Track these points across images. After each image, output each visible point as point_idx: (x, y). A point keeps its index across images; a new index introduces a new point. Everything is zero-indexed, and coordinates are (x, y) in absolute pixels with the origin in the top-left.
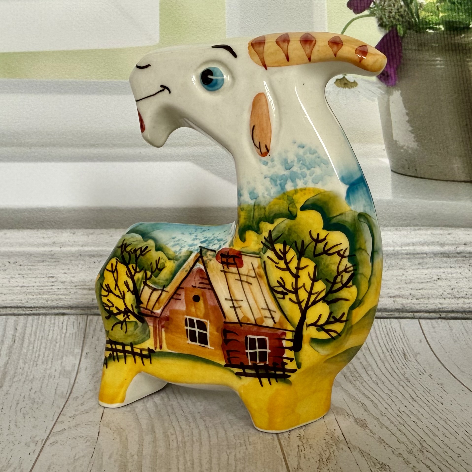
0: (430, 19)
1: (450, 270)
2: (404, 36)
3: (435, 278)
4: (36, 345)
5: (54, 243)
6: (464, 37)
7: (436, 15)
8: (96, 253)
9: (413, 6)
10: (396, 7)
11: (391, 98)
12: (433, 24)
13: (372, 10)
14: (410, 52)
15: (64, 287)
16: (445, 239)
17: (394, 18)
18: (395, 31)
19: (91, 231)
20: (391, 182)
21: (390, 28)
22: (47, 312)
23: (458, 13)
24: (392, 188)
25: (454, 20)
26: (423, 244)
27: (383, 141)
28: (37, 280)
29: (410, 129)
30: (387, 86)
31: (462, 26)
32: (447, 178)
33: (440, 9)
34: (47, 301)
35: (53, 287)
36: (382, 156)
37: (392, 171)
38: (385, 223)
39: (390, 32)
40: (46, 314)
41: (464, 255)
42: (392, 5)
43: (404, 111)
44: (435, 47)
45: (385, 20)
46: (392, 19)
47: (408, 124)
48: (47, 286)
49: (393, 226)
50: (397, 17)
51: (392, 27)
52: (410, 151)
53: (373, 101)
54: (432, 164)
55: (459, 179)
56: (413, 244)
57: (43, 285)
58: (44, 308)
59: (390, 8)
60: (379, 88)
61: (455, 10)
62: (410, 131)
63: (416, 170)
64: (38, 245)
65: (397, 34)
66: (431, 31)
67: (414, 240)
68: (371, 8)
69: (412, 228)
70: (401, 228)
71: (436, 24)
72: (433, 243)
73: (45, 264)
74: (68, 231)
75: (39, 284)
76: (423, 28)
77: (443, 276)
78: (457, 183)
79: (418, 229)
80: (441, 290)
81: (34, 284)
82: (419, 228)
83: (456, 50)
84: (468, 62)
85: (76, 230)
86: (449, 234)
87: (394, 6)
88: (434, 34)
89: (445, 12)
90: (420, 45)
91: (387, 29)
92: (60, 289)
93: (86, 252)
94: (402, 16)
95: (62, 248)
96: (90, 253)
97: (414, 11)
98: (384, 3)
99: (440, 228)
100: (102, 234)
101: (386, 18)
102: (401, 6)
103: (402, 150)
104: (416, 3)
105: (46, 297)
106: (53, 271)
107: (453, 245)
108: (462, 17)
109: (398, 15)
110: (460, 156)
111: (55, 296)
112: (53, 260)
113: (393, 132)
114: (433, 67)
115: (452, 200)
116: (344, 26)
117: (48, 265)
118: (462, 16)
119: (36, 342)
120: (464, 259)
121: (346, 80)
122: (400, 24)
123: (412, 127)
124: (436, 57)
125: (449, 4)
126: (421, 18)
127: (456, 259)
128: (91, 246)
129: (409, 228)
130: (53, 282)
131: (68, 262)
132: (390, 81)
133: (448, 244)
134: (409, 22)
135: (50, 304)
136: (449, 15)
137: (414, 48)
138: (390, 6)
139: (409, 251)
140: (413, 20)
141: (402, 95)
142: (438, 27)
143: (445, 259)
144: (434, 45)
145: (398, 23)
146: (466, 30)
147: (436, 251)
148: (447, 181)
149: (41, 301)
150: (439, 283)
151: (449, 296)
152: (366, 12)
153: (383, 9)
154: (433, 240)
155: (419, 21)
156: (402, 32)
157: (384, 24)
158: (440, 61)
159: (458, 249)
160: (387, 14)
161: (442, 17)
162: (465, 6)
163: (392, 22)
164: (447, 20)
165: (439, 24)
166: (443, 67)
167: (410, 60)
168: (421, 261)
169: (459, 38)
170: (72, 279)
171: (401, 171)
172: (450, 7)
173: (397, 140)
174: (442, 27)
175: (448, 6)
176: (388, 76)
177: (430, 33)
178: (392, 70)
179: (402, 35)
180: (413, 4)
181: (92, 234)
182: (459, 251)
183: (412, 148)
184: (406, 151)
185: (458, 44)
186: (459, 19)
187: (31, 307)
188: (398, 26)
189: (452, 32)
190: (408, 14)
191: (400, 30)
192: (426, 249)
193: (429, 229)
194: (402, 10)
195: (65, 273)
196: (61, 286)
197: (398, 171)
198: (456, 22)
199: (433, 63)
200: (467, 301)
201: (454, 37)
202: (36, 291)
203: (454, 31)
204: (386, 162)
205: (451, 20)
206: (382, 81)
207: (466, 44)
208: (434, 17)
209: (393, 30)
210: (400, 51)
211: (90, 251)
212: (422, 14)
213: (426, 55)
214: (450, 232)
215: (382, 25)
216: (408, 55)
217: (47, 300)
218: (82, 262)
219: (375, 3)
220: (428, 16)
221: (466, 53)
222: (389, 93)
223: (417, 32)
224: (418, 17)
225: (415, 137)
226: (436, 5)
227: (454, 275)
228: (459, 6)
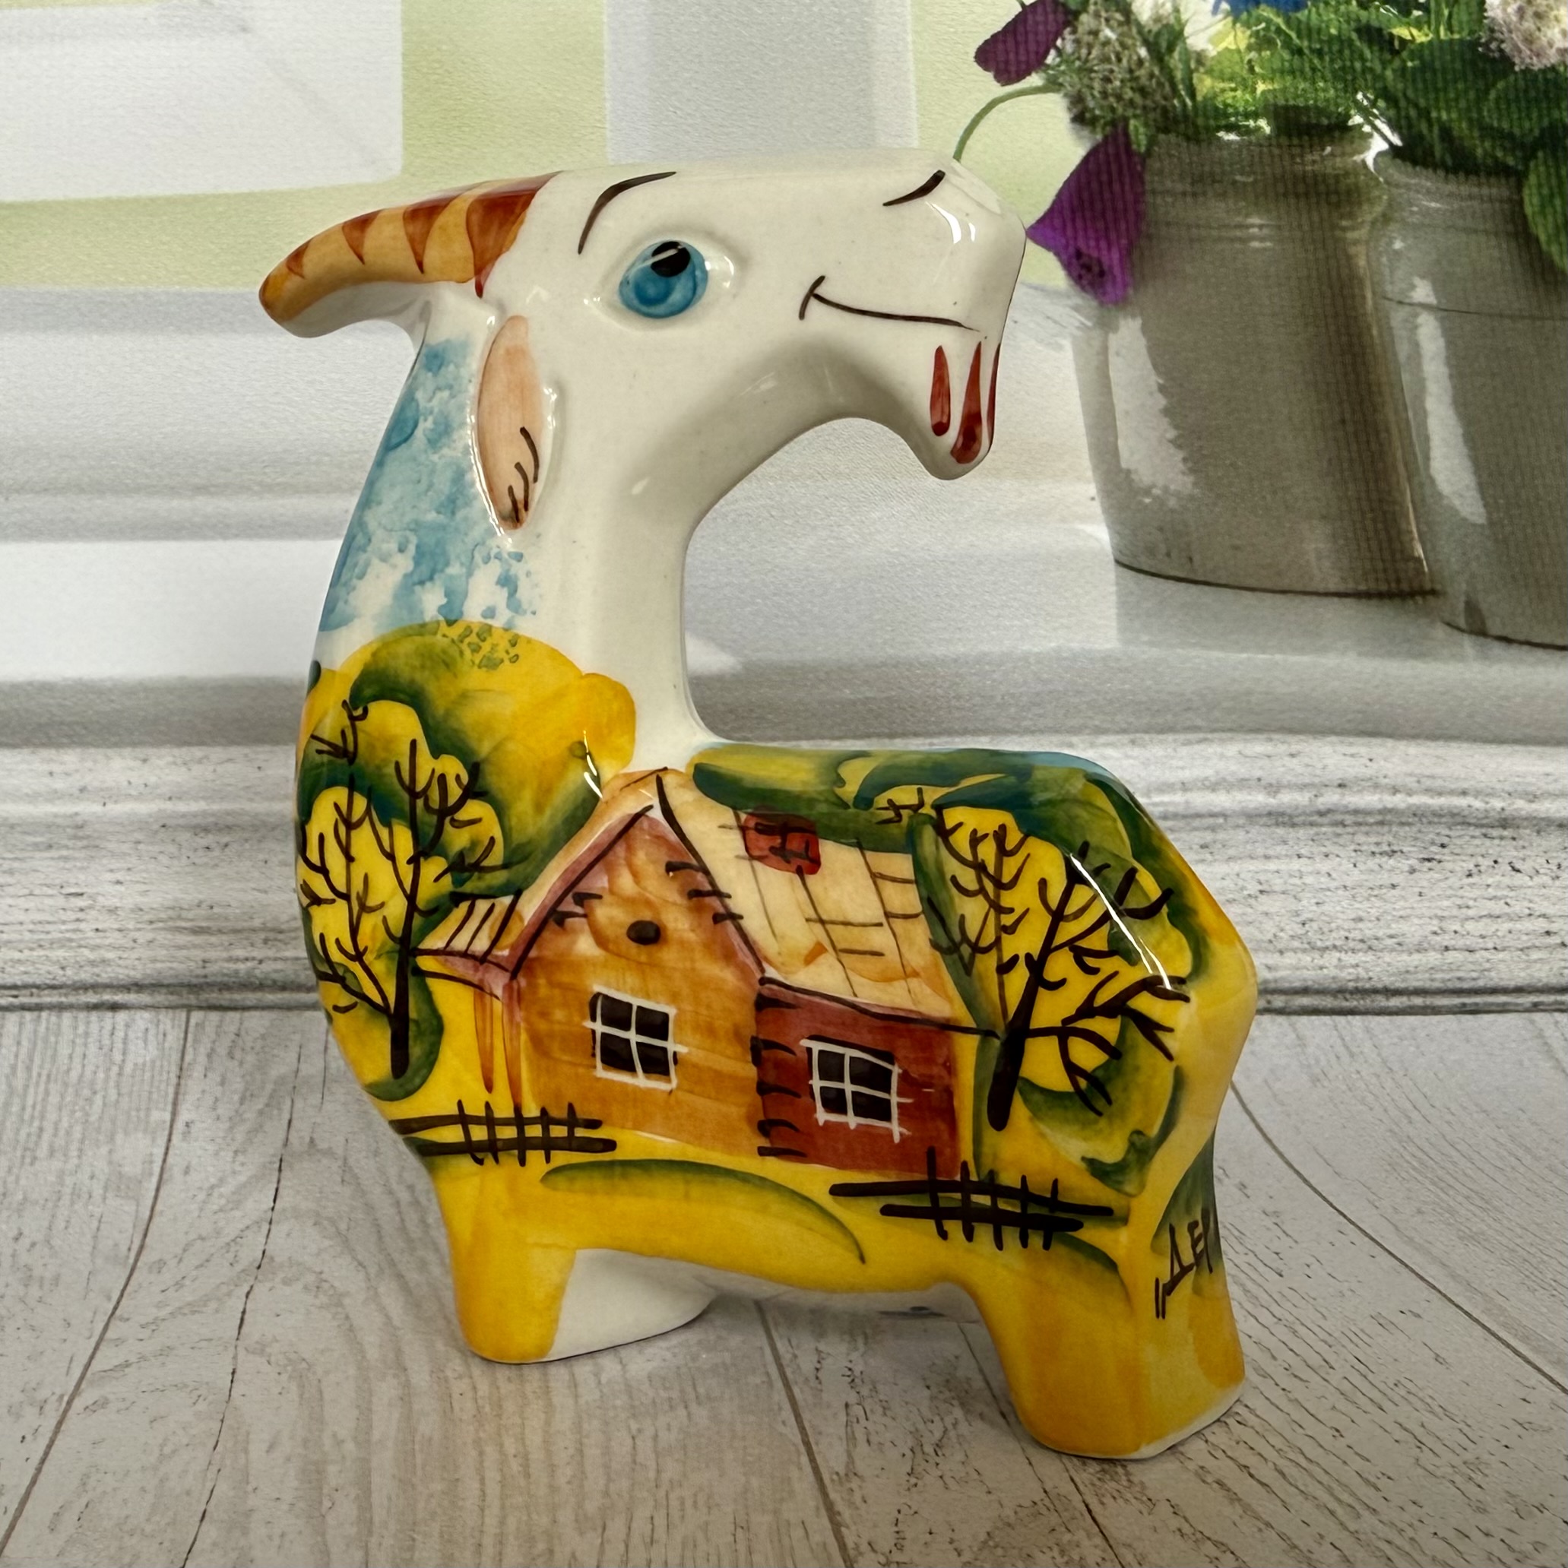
0: (1229, 101)
1: (1296, 865)
2: (1149, 152)
3: (1253, 888)
4: (30, 1102)
5: (82, 790)
6: (1332, 154)
7: (1245, 88)
8: (211, 819)
9: (1175, 60)
10: (1125, 61)
11: (1114, 340)
12: (1236, 114)
13: (1051, 72)
14: (1169, 200)
15: (116, 926)
16: (1282, 769)
17: (1119, 97)
18: (1121, 139)
19: (198, 752)
20: (1114, 598)
21: (1108, 129)
22: (63, 999)
23: (1314, 83)
24: (1119, 615)
25: (1301, 103)
26: (1214, 787)
27: (1089, 474)
28: (31, 903)
29: (1171, 434)
30: (1102, 304)
31: (1325, 122)
32: (1285, 583)
33: (1257, 69)
34: (63, 968)
35: (82, 926)
36: (1086, 518)
37: (1118, 562)
38: (1097, 723)
39: (1106, 138)
40: (61, 1008)
41: (1339, 817)
42: (1113, 58)
43: (1154, 380)
44: (1245, 184)
45: (1091, 104)
46: (1112, 99)
47: (1165, 422)
48: (64, 922)
49: (1124, 731)
50: (1129, 94)
51: (1113, 123)
52: (1172, 503)
53: (1060, 347)
54: (1238, 542)
55: (1321, 588)
56: (1185, 787)
57: (50, 919)
58: (53, 987)
59: (1108, 66)
60: (1076, 309)
61: (1302, 72)
62: (1171, 441)
63: (1191, 559)
64: (33, 798)
65: (1128, 144)
66: (1232, 137)
67: (1186, 775)
68: (1048, 67)
69: (1182, 737)
70: (1147, 737)
71: (1247, 116)
72: (1243, 784)
73: (54, 853)
74: (127, 751)
75: (39, 917)
76: (1207, 129)
77: (1278, 883)
78: (1315, 598)
79: (1200, 741)
80: (1270, 928)
81: (22, 917)
82: (1201, 735)
83: (1307, 195)
84: (1344, 229)
85: (150, 751)
86: (1292, 755)
87: (1119, 60)
88: (1241, 144)
89: (1272, 80)
90: (1198, 180)
91: (1099, 129)
92: (104, 931)
93: (184, 816)
94: (1142, 91)
95: (110, 806)
96: (195, 821)
97: (1179, 75)
98: (1089, 53)
99: (1265, 736)
100: (230, 760)
101: (1093, 96)
102: (1140, 62)
103: (1147, 500)
104: (1186, 52)
105: (60, 954)
106: (82, 877)
107: (1303, 787)
108: (1325, 92)
109: (1132, 88)
110: (1324, 517)
111: (86, 952)
112: (80, 844)
113: (1120, 443)
114: (1238, 246)
115: (1301, 650)
116: (967, 121)
117: (66, 859)
118: (1325, 90)
119: (31, 1090)
120: (1339, 830)
122: (1135, 116)
123: (1176, 427)
124: (1247, 216)
125: (1286, 56)
126: (1199, 98)
127: (1312, 831)
128: (196, 799)
129: (1170, 737)
130: (82, 910)
131: (125, 848)
132: (1109, 288)
133: (1290, 786)
134: (1165, 111)
135: (71, 975)
136: (1284, 90)
137: (1179, 187)
138: (1105, 59)
139: (1171, 809)
140: (1176, 102)
141: (1145, 330)
142: (1251, 123)
143: (1281, 831)
144: (1238, 178)
145: (1130, 112)
146: (1337, 134)
147: (1252, 806)
148: (1284, 592)
149: (44, 969)
150: (1266, 903)
151: (1296, 944)
152: (1035, 80)
153: (1086, 70)
154: (1243, 772)
155: (1195, 106)
156: (1143, 140)
157: (1088, 115)
158: (1261, 227)
159: (1320, 800)
160: (1097, 85)
161: (1263, 92)
162: (1332, 61)
163: (1113, 110)
164: (1281, 102)
165: (1256, 116)
166: (1268, 244)
167: (1168, 224)
168: (1208, 837)
169: (1316, 157)
170: (140, 900)
171: (1145, 563)
172: (1287, 64)
173: (1132, 467)
174: (1265, 126)
175: (1283, 60)
176: (1102, 274)
177: (1230, 143)
178: (1115, 255)
179: (1143, 149)
180: (1176, 55)
181: (200, 761)
182: (1322, 808)
183: (1177, 494)
184: (1160, 501)
185: (1315, 176)
186: (1316, 101)
187: (15, 987)
188: (1132, 123)
189: (1295, 141)
190: (1160, 84)
191: (1139, 132)
192: (1222, 800)
193: (1232, 739)
194: (1142, 73)
195: (118, 882)
196: (108, 923)
197: (1136, 565)
198: (1307, 108)
199: (1238, 233)
200: (1349, 959)
201: (1302, 156)
202: (27, 936)
203: (1300, 136)
204: (1099, 535)
205: (1291, 102)
206: (1083, 288)
207: (1337, 177)
208: (1239, 93)
209: (1115, 137)
210: (1138, 198)
211: (195, 815)
212: (1205, 85)
213: (1217, 210)
214: (1294, 748)
215: (1081, 118)
216: (1162, 210)
217: (64, 963)
218: (172, 849)
219: (1060, 52)
220: (1223, 91)
221: (1338, 205)
222: (1106, 326)
223: (1188, 139)
224: (1192, 93)
225: (1185, 460)
226: (1247, 58)
227: (1309, 880)
228: (1316, 61)
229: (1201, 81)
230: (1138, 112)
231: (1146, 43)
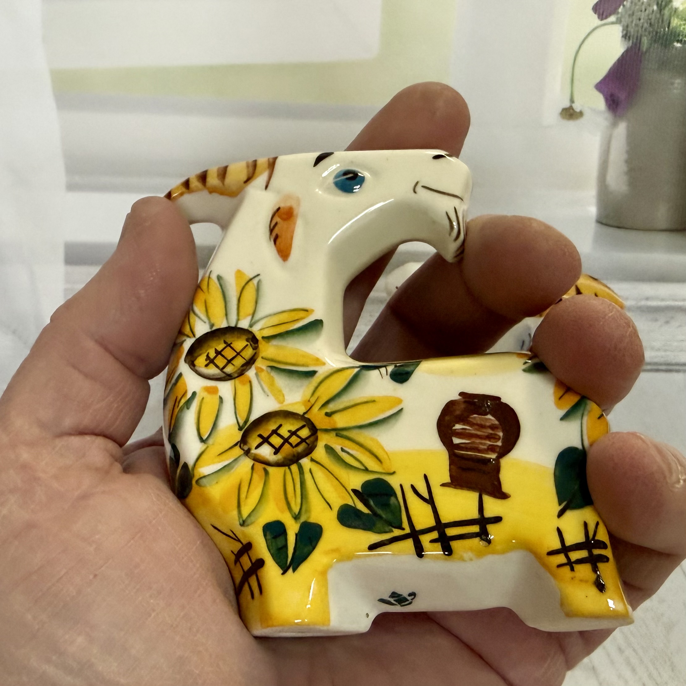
0: (681, 30)
2: (646, 52)
9: (666, 12)
10: (647, 11)
11: (615, 132)
12: (683, 35)
13: (619, 16)
17: (642, 27)
18: (638, 45)
21: (634, 41)
30: (615, 116)
39: (632, 45)
42: (643, 10)
44: (677, 65)
45: (630, 29)
46: (639, 28)
50: (645, 25)
51: (637, 38)
53: (596, 135)
59: (641, 13)
60: (606, 119)
65: (640, 47)
66: (678, 45)
68: (618, 13)
76: (670, 41)
87: (645, 10)
88: (681, 48)
91: (631, 41)
94: (651, 24)
97: (666, 17)
101: (632, 26)
102: (653, 12)
104: (671, 8)
109: (647, 23)
114: (668, 91)
116: (584, 36)
121: (573, 109)
123: (628, 167)
124: (675, 79)
126: (671, 28)
134: (657, 33)
137: (654, 67)
138: (640, 10)
140: (662, 29)
141: (628, 127)
145: (644, 34)
152: (612, 18)
153: (632, 15)
155: (668, 31)
156: (645, 46)
157: (628, 35)
158: (678, 84)
160: (635, 22)
163: (638, 32)
166: (679, 91)
173: (610, 184)
176: (618, 103)
177: (676, 48)
178: (624, 95)
179: (644, 50)
180: (667, 9)
183: (622, 194)
188: (643, 39)
190: (658, 22)
191: (645, 41)
194: (653, 16)
199: (670, 86)
206: (610, 110)
209: (636, 44)
212: (675, 22)
213: (665, 76)
215: (626, 36)
219: (624, 6)
220: (680, 25)
222: (614, 125)
223: (662, 45)
224: (669, 26)
229: (674, 20)
230: (647, 33)
231: (658, 4)
